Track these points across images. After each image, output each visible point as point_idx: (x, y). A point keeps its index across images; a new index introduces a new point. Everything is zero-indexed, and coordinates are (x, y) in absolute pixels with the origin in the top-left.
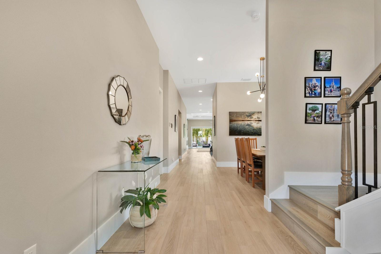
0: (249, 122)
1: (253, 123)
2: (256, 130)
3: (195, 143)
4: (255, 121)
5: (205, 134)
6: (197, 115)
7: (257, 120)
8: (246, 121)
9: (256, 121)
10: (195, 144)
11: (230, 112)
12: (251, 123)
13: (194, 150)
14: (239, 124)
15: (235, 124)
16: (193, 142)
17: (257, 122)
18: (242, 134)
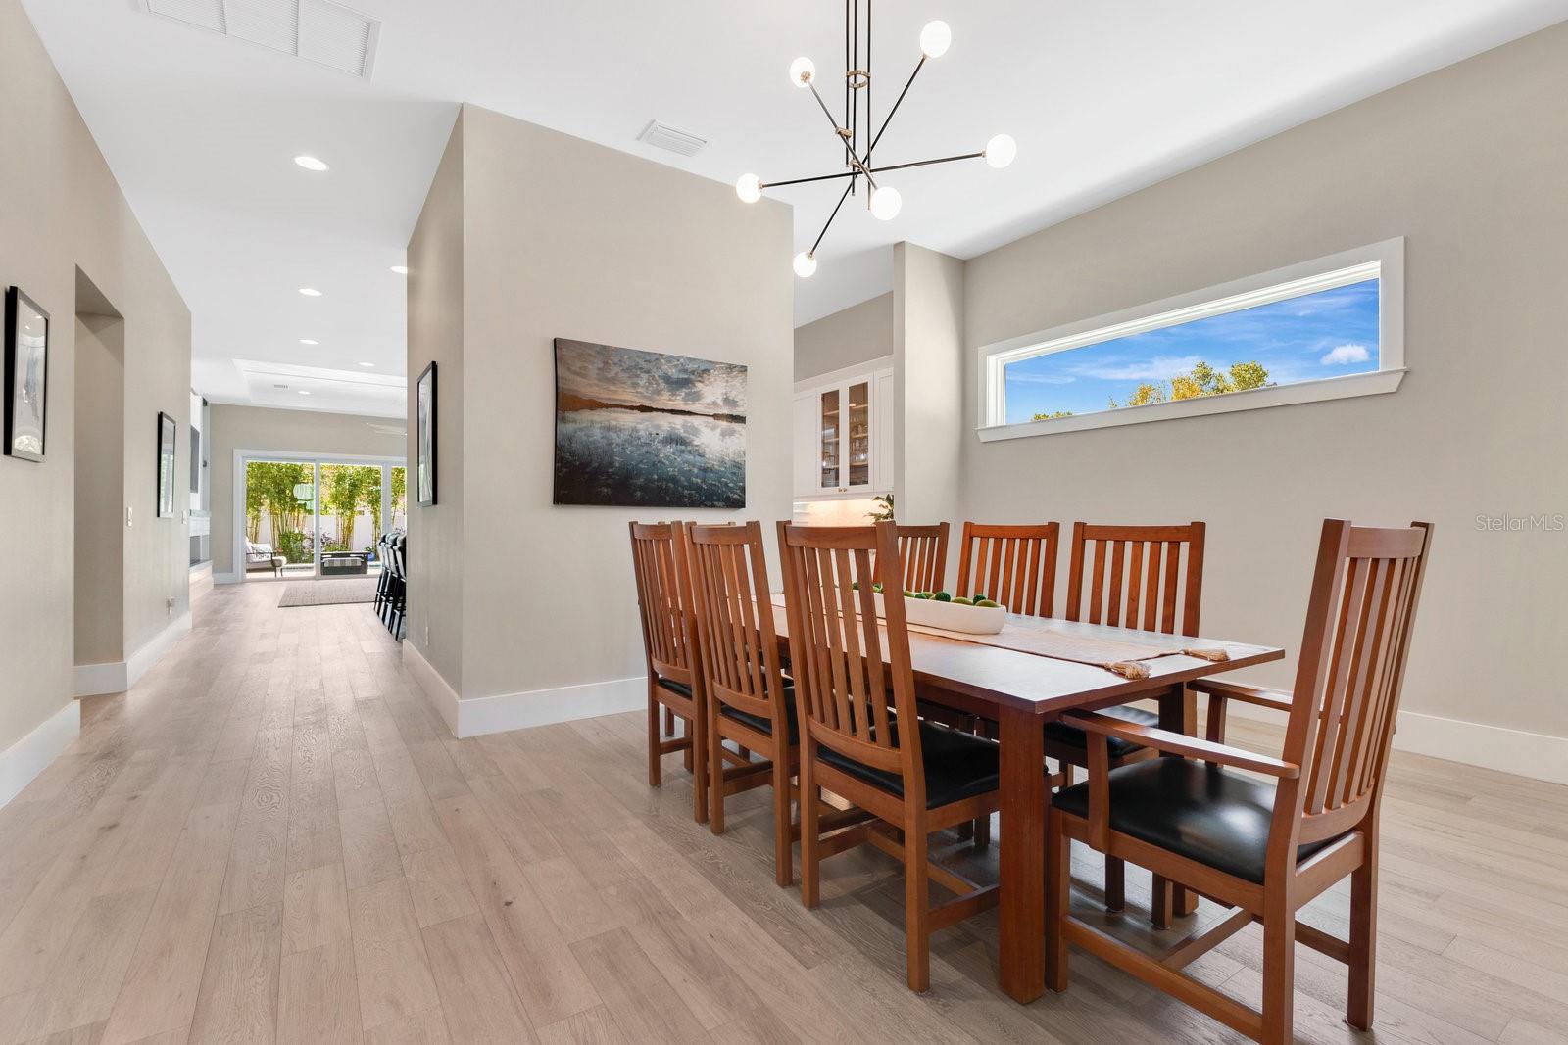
0: (679, 420)
1: (703, 429)
2: (716, 472)
3: (266, 547)
4: (712, 419)
5: (335, 498)
6: (279, 380)
7: (720, 412)
8: (663, 411)
9: (716, 417)
10: (267, 558)
11: (557, 343)
12: (693, 427)
13: (262, 595)
14: (618, 430)
15: (591, 426)
16: (249, 544)
17: (724, 424)
18: (639, 493)
